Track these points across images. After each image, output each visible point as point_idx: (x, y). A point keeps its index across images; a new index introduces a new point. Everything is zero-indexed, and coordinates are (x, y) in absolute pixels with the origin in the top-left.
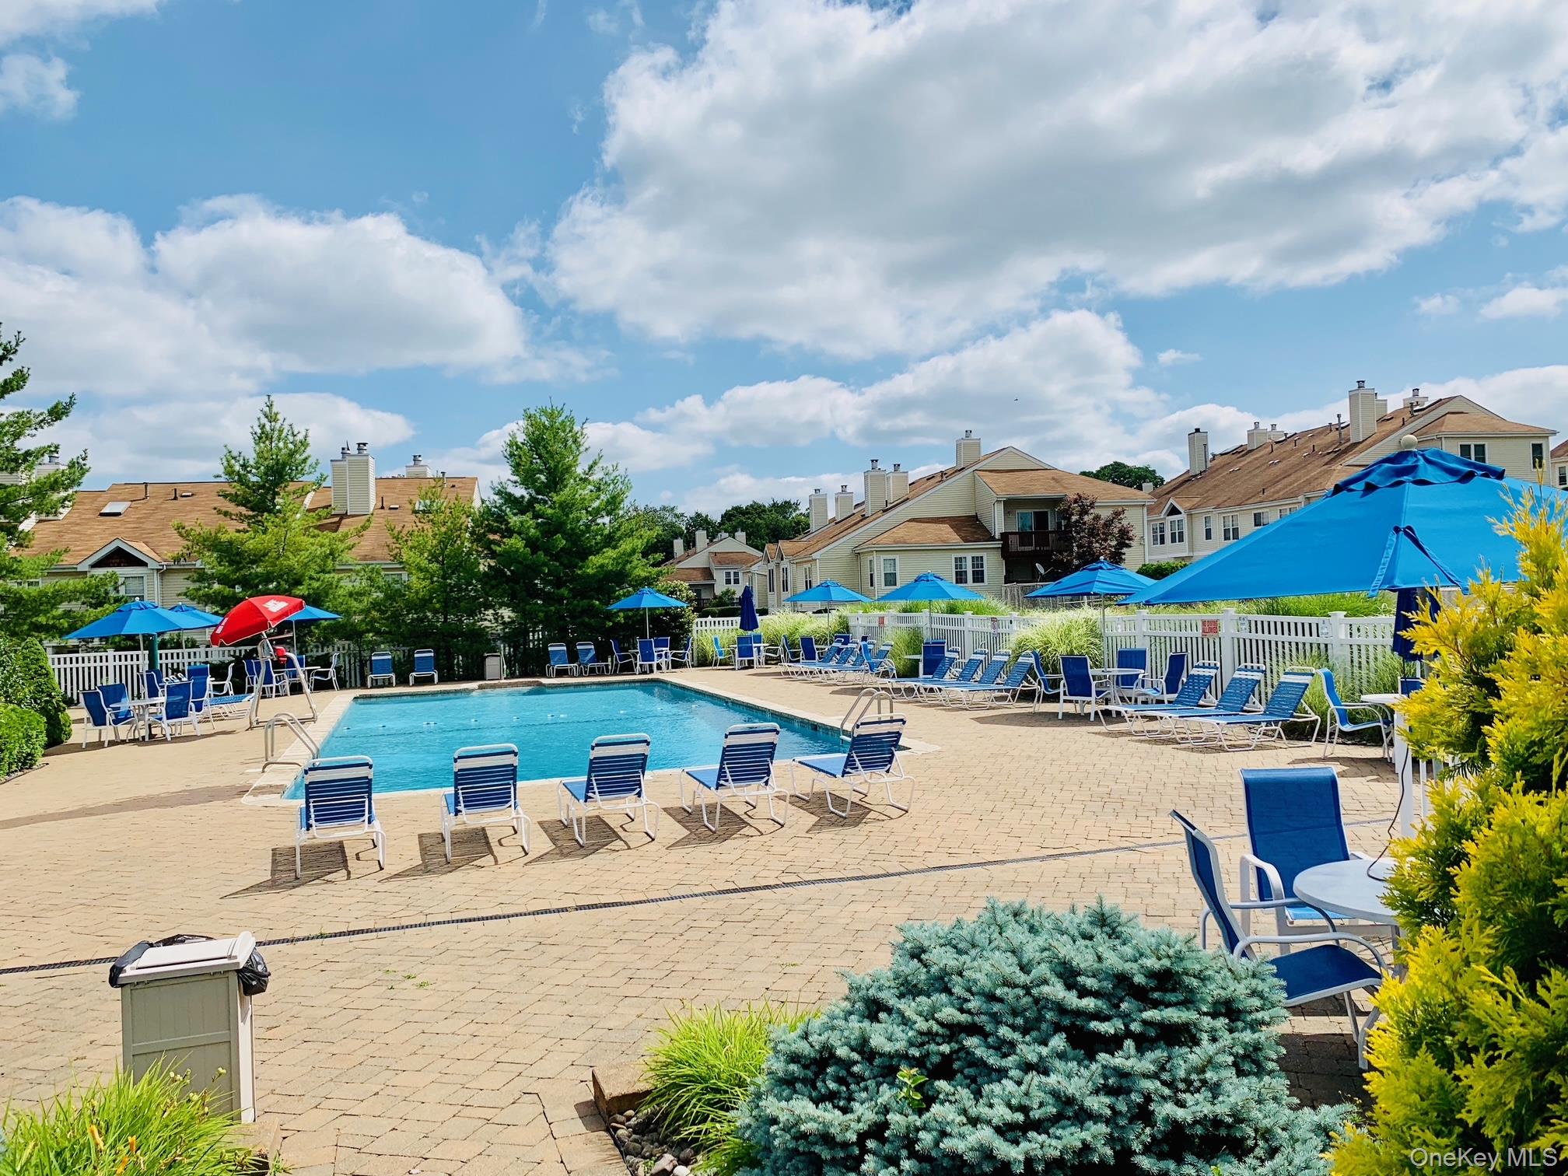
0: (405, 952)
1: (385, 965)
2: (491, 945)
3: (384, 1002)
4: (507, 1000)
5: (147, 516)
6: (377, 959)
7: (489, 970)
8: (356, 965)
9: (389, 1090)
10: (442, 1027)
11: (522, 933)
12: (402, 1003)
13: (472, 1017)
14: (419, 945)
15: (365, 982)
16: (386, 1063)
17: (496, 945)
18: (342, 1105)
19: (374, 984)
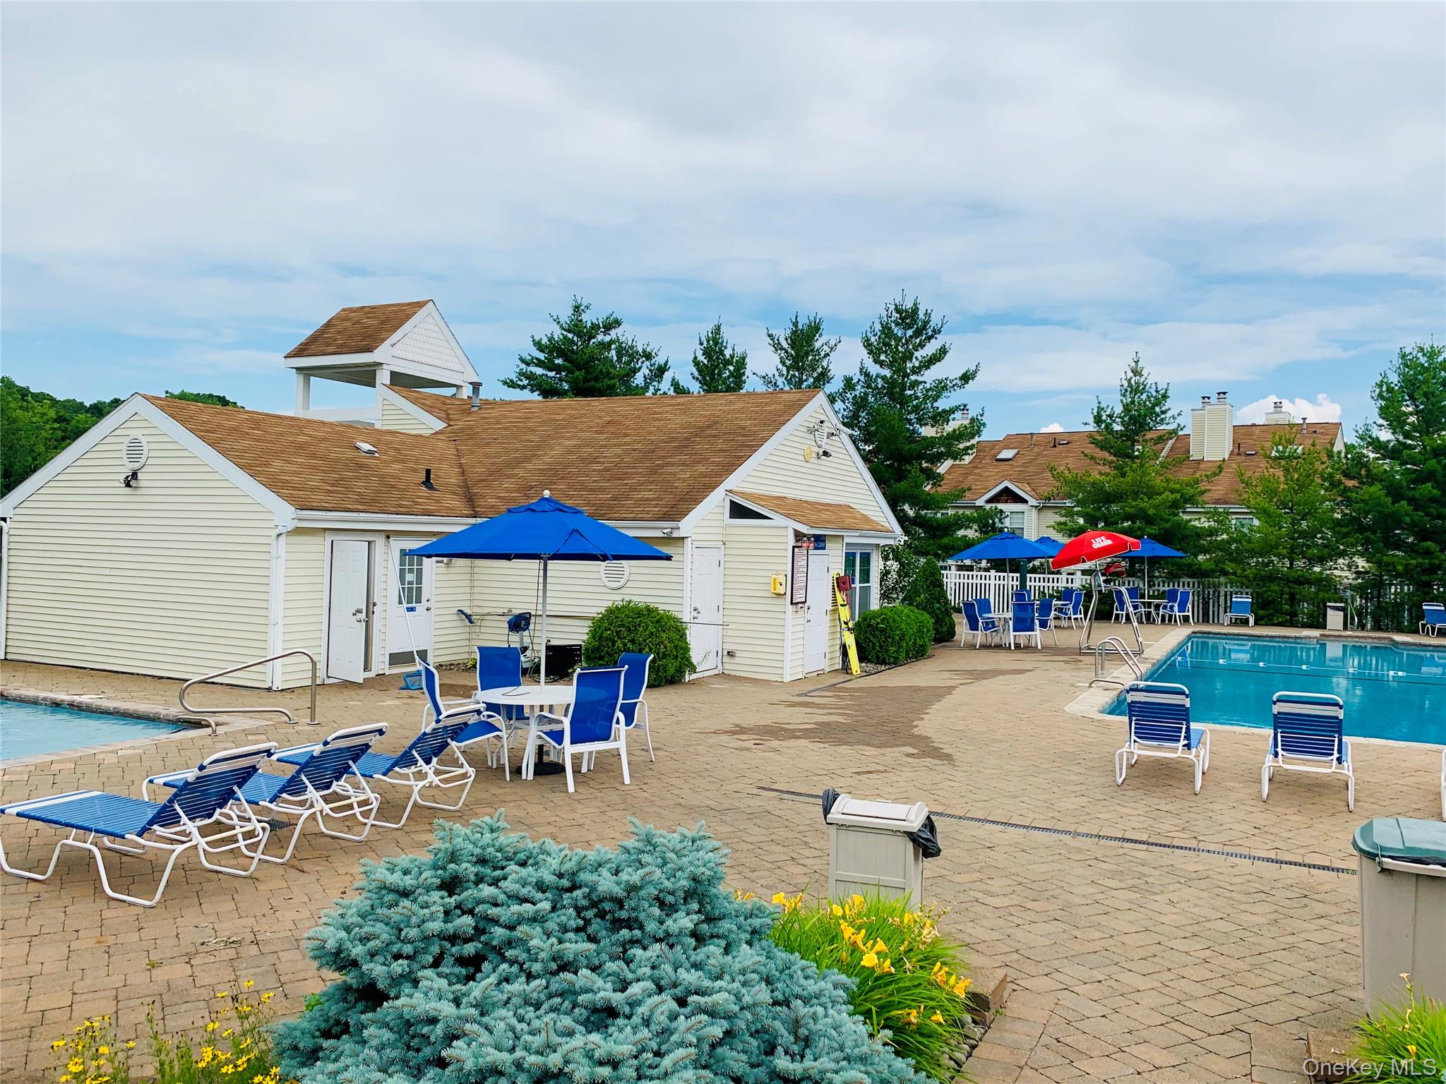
0: (1167, 869)
1: (1145, 875)
2: (1254, 885)
3: (1133, 907)
4: (1250, 939)
5: (1031, 461)
6: (1141, 869)
7: (1242, 907)
8: (1121, 869)
9: (1113, 983)
10: (1179, 945)
11: (1289, 882)
12: (1150, 913)
13: (1210, 944)
14: (1183, 866)
15: (1122, 885)
16: (1116, 959)
17: (1257, 885)
18: (1068, 981)
19: (1129, 889)
